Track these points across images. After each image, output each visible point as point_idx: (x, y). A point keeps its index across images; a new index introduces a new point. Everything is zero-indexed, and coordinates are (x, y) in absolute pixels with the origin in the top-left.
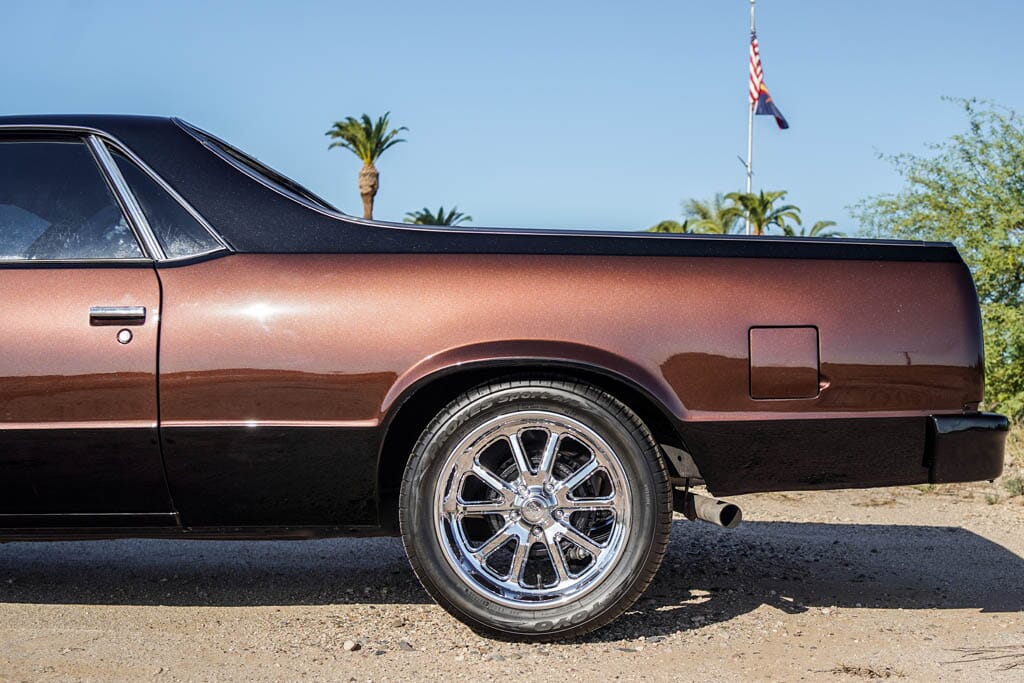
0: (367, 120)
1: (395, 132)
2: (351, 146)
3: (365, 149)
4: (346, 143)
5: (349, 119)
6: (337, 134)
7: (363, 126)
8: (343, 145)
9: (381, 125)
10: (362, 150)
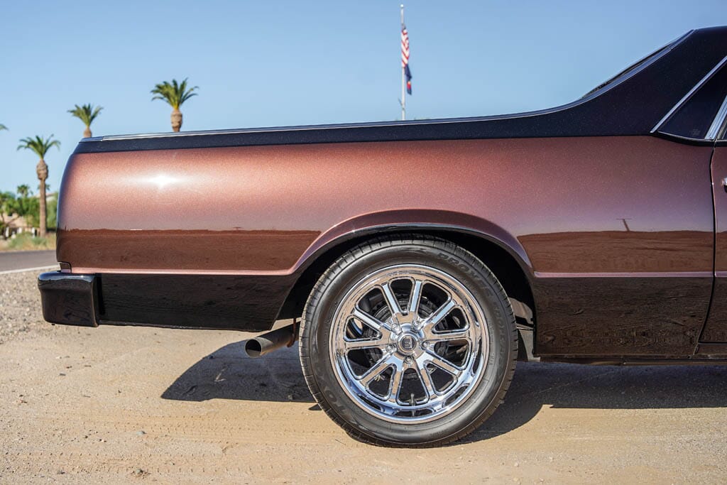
0: (175, 83)
1: (192, 89)
2: (166, 99)
3: (175, 101)
4: (162, 96)
5: (165, 83)
6: (157, 92)
7: (173, 86)
8: (162, 98)
9: (183, 86)
10: (173, 100)
